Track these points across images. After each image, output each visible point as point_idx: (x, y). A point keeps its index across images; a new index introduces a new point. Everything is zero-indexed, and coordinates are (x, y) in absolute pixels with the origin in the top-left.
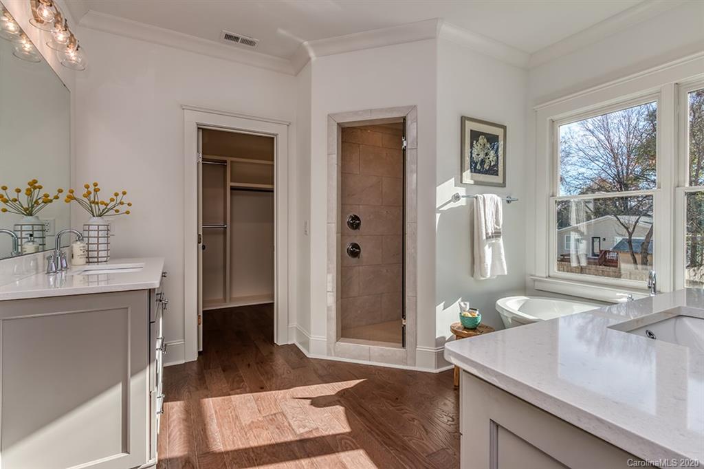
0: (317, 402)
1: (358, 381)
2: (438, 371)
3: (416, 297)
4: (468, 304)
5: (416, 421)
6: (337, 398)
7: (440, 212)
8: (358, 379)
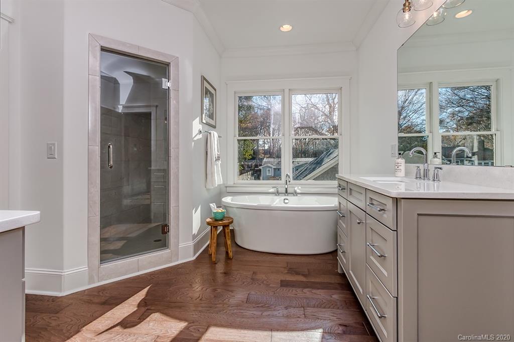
0: (127, 323)
1: (146, 290)
2: (194, 258)
3: (178, 206)
4: (215, 204)
5: (218, 290)
6: (143, 309)
7: (194, 141)
8: (145, 288)
